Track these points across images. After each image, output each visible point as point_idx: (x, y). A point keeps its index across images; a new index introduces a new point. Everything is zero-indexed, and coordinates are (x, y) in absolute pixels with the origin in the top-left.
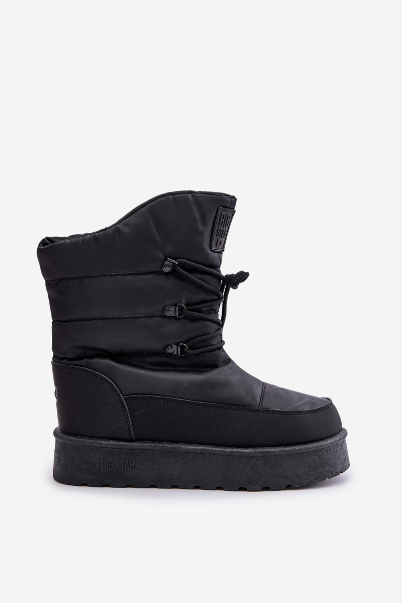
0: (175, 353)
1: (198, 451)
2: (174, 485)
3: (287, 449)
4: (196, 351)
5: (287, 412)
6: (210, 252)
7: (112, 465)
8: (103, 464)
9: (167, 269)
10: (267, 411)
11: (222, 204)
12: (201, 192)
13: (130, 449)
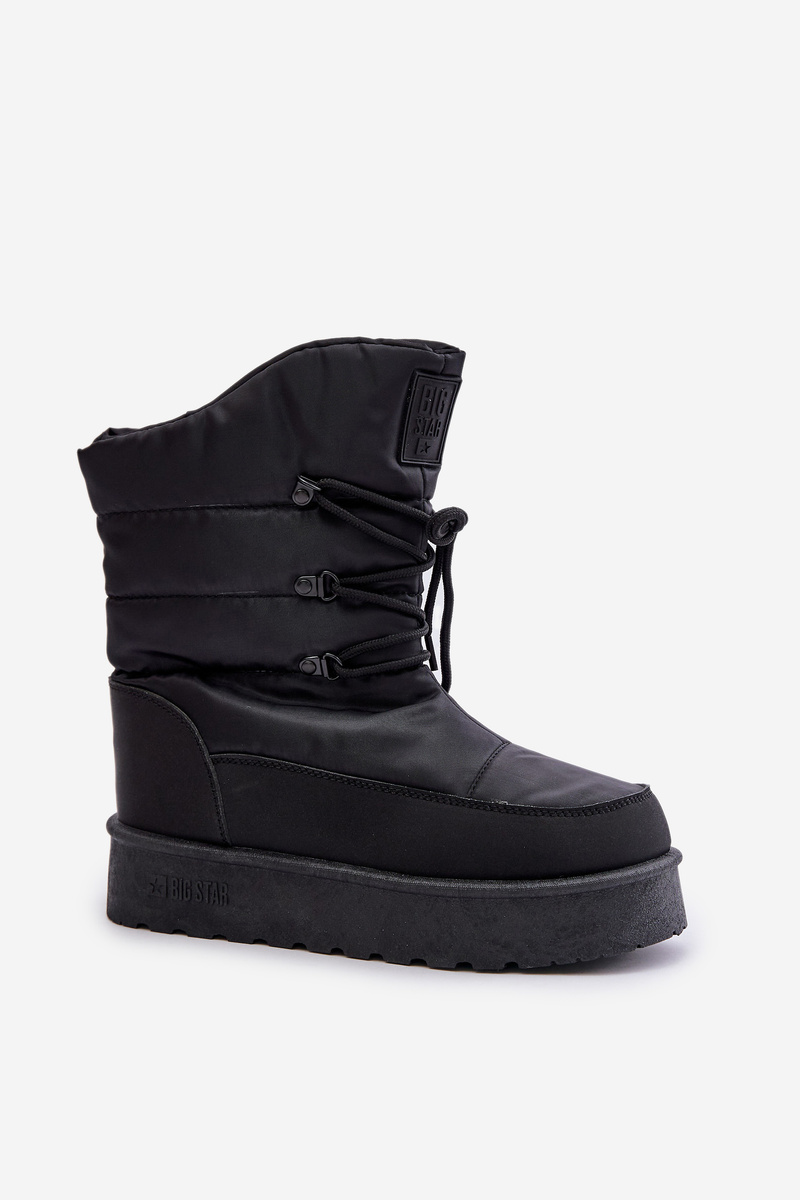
0: (318, 672)
1: (339, 877)
2: (297, 942)
3: (509, 886)
4: (357, 671)
5: (520, 808)
6: (398, 466)
7: (189, 890)
8: (173, 888)
9: (301, 500)
10: (482, 805)
11: (424, 367)
12: (381, 341)
13: (221, 863)
